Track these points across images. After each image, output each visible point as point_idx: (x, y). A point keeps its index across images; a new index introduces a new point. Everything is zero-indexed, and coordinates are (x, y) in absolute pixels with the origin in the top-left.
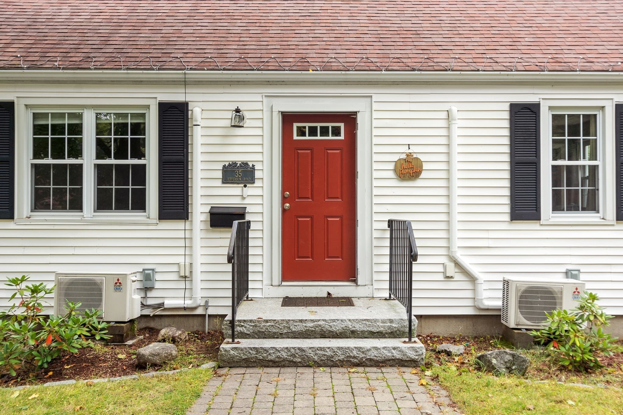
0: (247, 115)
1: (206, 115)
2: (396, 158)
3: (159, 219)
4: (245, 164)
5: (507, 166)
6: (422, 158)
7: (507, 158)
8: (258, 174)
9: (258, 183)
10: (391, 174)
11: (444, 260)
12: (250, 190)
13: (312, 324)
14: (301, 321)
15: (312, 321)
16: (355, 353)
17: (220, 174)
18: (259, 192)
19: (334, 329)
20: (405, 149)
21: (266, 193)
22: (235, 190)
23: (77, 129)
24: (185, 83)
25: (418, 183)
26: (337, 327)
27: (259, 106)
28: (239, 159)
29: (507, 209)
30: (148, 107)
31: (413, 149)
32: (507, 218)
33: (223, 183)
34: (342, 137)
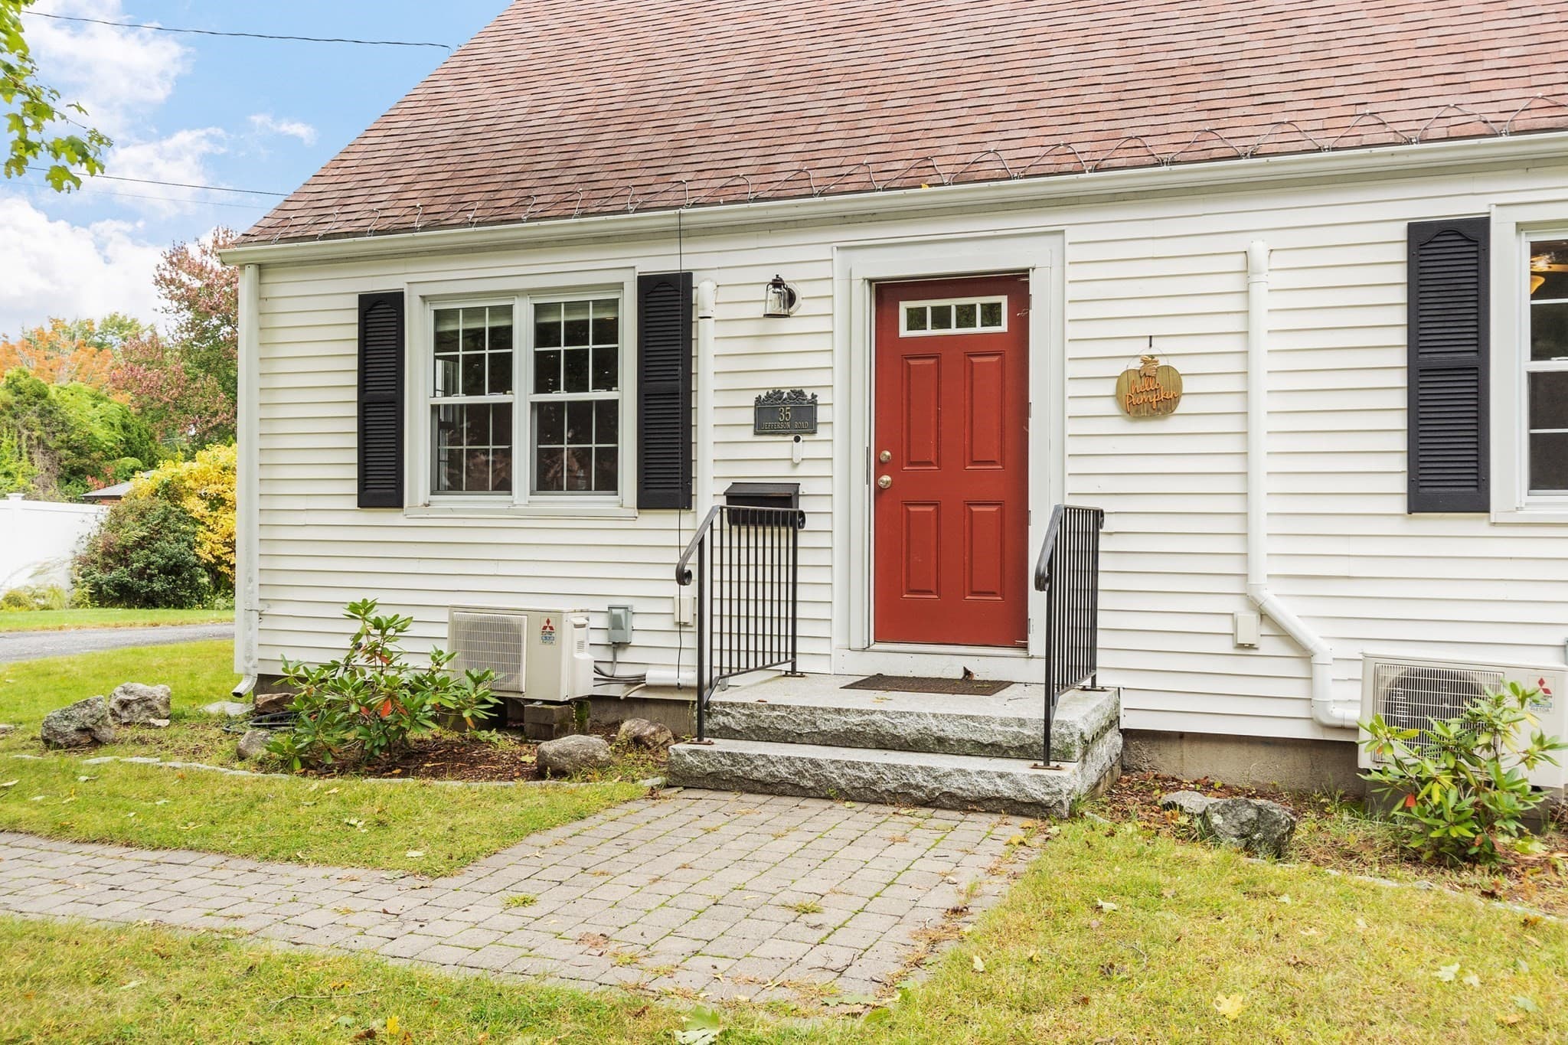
0: (800, 290)
1: (726, 295)
2: (1118, 368)
3: (639, 508)
4: (798, 394)
5: (1400, 379)
6: (1180, 366)
7: (1400, 358)
8: (822, 414)
9: (822, 433)
10: (1110, 407)
11: (1235, 605)
12: (807, 447)
13: (856, 719)
14: (838, 711)
15: (860, 712)
16: (919, 778)
17: (749, 416)
18: (822, 451)
19: (900, 731)
20: (1142, 348)
21: (837, 451)
22: (780, 447)
23: (503, 337)
24: (681, 234)
25: (1171, 424)
26: (908, 729)
27: (822, 270)
28: (786, 383)
29: (1400, 484)
30: (620, 286)
31: (1159, 347)
32: (1400, 505)
33: (756, 433)
34: (1003, 328)
